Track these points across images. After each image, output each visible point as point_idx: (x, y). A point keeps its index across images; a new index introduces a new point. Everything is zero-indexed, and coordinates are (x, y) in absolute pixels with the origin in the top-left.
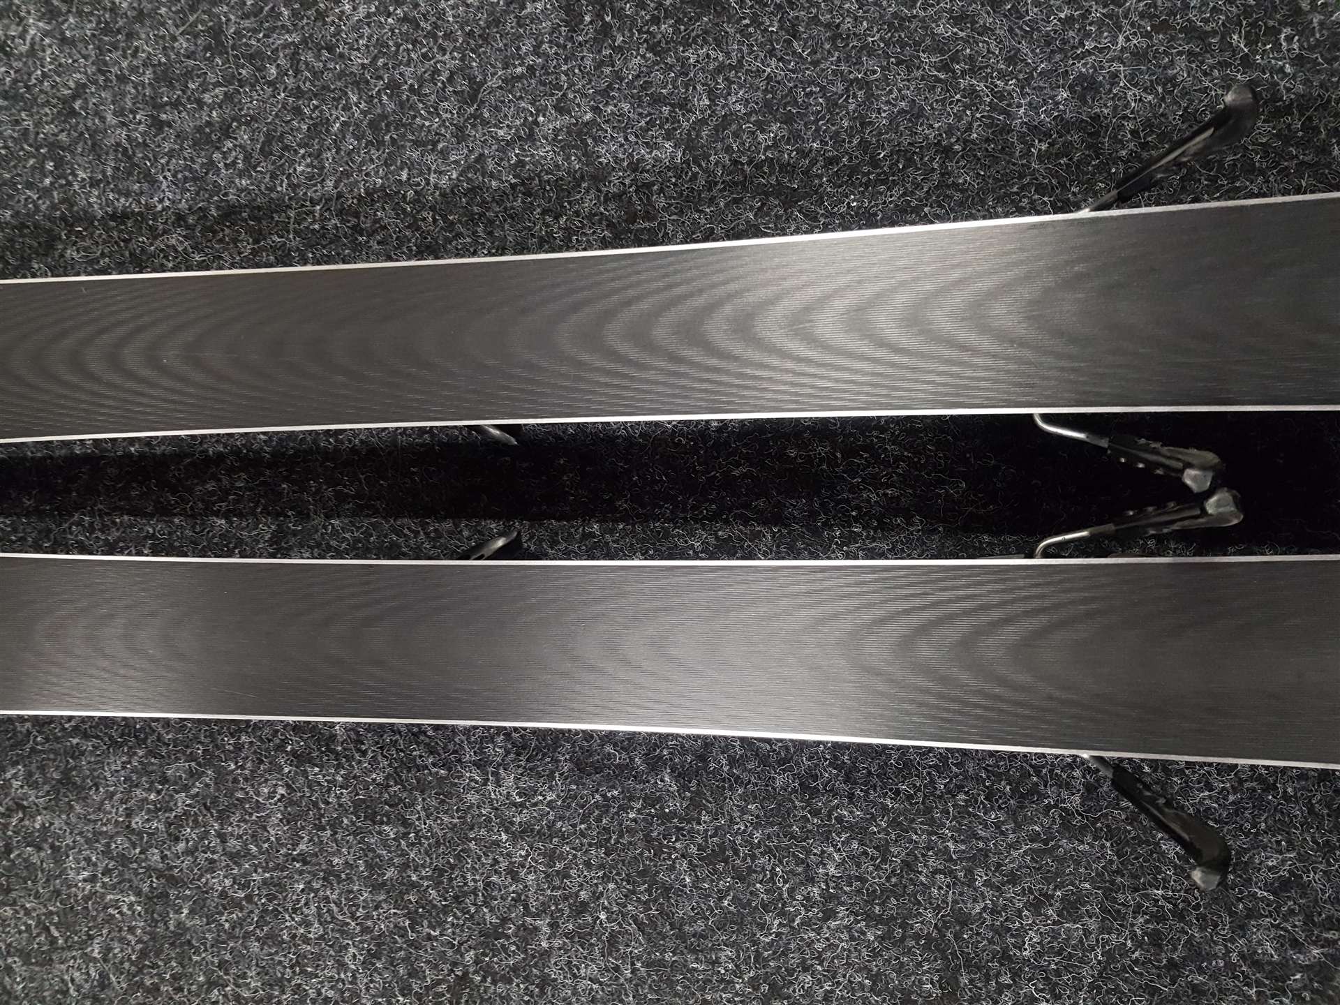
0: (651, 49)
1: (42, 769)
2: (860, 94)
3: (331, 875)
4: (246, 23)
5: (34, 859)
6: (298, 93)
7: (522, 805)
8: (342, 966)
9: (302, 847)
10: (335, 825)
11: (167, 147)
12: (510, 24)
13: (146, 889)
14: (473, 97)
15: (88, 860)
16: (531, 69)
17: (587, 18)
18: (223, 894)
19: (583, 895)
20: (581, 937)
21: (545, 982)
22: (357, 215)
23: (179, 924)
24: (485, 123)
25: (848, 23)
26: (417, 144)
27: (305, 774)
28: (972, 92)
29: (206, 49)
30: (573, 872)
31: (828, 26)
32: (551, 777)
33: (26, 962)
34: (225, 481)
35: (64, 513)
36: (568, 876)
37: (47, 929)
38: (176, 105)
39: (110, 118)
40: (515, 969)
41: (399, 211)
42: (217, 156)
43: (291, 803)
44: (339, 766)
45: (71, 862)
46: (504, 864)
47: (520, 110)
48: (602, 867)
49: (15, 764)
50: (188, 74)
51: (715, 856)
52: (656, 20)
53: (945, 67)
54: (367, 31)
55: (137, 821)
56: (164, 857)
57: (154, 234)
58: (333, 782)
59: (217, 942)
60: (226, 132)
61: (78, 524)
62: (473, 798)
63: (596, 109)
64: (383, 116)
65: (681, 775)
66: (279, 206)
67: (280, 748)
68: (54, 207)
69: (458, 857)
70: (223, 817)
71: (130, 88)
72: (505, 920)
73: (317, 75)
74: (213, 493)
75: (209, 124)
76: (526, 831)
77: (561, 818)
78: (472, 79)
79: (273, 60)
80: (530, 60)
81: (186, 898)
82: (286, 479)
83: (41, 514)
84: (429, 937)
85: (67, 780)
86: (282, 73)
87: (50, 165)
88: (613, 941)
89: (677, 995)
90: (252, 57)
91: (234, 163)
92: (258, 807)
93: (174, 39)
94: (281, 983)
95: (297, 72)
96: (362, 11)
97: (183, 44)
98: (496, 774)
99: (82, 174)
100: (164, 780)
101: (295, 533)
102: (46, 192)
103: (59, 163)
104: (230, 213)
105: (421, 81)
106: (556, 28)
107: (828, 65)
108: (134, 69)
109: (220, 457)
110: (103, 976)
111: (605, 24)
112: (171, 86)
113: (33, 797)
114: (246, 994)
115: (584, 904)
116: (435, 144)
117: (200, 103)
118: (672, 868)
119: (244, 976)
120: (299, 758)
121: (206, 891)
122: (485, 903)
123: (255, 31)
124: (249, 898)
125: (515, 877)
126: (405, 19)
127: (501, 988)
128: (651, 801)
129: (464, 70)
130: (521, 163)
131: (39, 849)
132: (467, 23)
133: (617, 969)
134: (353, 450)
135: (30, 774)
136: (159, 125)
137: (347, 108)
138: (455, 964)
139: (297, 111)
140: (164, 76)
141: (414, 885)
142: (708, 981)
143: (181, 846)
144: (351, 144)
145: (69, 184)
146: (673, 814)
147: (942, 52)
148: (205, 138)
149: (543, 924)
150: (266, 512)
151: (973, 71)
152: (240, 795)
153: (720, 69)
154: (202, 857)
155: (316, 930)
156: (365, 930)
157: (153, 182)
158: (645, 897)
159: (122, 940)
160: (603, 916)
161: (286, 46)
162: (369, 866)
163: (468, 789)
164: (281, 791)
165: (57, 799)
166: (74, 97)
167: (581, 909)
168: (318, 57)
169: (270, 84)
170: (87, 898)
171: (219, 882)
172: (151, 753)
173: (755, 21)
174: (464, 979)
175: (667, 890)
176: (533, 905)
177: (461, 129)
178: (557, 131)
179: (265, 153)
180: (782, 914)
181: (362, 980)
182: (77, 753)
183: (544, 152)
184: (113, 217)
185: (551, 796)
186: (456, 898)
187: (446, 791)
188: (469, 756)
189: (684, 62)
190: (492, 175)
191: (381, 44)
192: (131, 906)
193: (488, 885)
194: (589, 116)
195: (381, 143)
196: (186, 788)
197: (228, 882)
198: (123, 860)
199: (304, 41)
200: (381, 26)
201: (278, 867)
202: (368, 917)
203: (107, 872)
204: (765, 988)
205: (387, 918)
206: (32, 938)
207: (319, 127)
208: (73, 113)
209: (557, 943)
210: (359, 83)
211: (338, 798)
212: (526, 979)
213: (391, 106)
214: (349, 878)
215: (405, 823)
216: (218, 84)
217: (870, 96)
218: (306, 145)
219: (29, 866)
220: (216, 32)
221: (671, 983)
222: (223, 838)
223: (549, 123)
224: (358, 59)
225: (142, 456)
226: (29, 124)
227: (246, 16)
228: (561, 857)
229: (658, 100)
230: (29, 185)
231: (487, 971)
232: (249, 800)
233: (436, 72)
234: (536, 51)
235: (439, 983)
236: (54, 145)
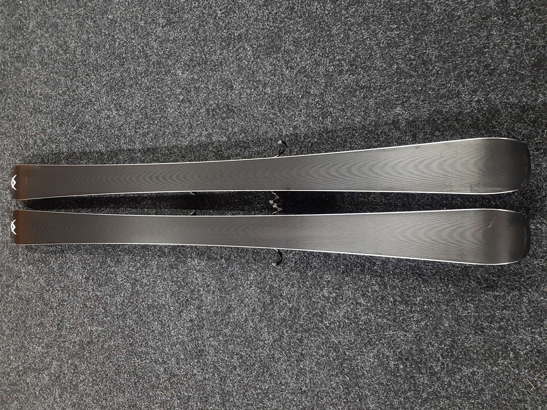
0: (222, 119)
1: (113, 258)
2: (257, 128)
3: (165, 279)
4: (152, 113)
5: (112, 277)
6: (161, 126)
7: (198, 265)
8: (166, 297)
9: (160, 274)
10: (165, 269)
11: (138, 136)
12: (198, 113)
13: (131, 282)
14: (191, 128)
15: (121, 277)
16: (201, 122)
17: (211, 113)
18: (145, 283)
19: (209, 283)
20: (208, 291)
21: (202, 300)
22: (171, 150)
23: (137, 289)
24: (193, 133)
25: (255, 115)
26: (181, 136)
27: (160, 259)
28: (276, 128)
29: (145, 118)
30: (207, 279)
31: (252, 115)
32: (203, 260)
33: (110, 297)
34: (147, 201)
35: (118, 208)
36: (206, 279)
37: (114, 291)
38: (139, 128)
39: (127, 130)
40: (196, 298)
41: (178, 150)
42: (146, 138)
43: (158, 265)
44: (166, 258)
45: (118, 277)
46: (195, 277)
47: (199, 130)
48: (212, 278)
49: (109, 258)
50: (141, 122)
51: (232, 275)
52: (222, 113)
53: (272, 123)
54: (173, 115)
55: (130, 269)
56: (135, 276)
57: (135, 153)
58: (165, 261)
59: (144, 293)
60: (148, 134)
61: (121, 210)
62: (190, 264)
63: (212, 130)
64: (175, 131)
65: (226, 260)
66: (157, 148)
67: (156, 254)
68: (117, 148)
69: (187, 276)
70: (145, 268)
71: (131, 125)
72: (195, 288)
73: (164, 123)
74: (145, 204)
75: (145, 132)
76: (199, 270)
77: (205, 268)
78: (191, 124)
79: (156, 120)
80: (201, 121)
81: (139, 284)
82: (158, 202)
83: (114, 208)
84: (182, 292)
85: (118, 261)
86: (158, 123)
87: (117, 140)
88: (213, 293)
89: (225, 303)
90: (153, 119)
91: (149, 140)
92: (152, 266)
93: (139, 115)
94: (155, 301)
95: (161, 122)
96: (172, 111)
97: (140, 116)
98: (194, 259)
99: (122, 141)
100: (135, 261)
101: (159, 212)
102: (116, 145)
103: (118, 139)
104: (148, 149)
105: (182, 124)
106: (205, 115)
107: (252, 123)
108: (132, 121)
109: (146, 197)
110: (124, 300)
111: (214, 114)
112: (138, 124)
113: (112, 264)
114: (149, 303)
115: (209, 285)
116: (184, 136)
117: (143, 128)
118: (224, 278)
119: (149, 300)
120: (159, 256)
121: (142, 282)
122: (192, 285)
123: (153, 114)
124: (150, 284)
125: (197, 280)
126: (179, 112)
127: (194, 302)
128: (221, 265)
129: (189, 122)
130: (199, 141)
131: (113, 274)
132: (190, 113)
133: (214, 298)
134: (170, 196)
135: (111, 259)
136: (136, 132)
137: (169, 130)
138: (186, 297)
139: (160, 130)
140: (137, 123)
141: (179, 281)
142: (230, 300)
143: (138, 274)
144: (170, 136)
145: (120, 143)
146: (225, 267)
147: (271, 121)
148: (144, 135)
149: (201, 289)
150: (154, 208)
151: (276, 124)
152: (149, 263)
153: (234, 123)
154: (142, 276)
155: (162, 290)
156: (170, 290)
157: (135, 143)
158: (219, 284)
159: (127, 293)
160: (212, 287)
161: (159, 117)
162: (171, 278)
163: (189, 262)
164: (156, 263)
165: (116, 264)
166: (121, 126)
167: (208, 286)
168: (164, 119)
169: (156, 124)
170: (121, 284)
171: (145, 281)
172: (133, 255)
173: (240, 114)
174: (187, 300)
175: (223, 282)
176: (200, 285)
177: (189, 134)
178: (206, 135)
179: (155, 138)
180: (243, 287)
181: (170, 300)
182: (120, 255)
183: (203, 138)
184: (128, 150)
185: (203, 264)
186: (186, 284)
187: (185, 262)
188: (189, 256)
189: (227, 121)
190: (194, 143)
191: (175, 117)
192: (129, 286)
193: (192, 281)
194: (211, 132)
195: (175, 136)
196: (139, 262)
197: (146, 281)
198: (128, 276)
199: (162, 116)
200: (175, 113)
201: (156, 278)
202: (171, 288)
203: (125, 279)
204: (240, 301)
205: (174, 288)
206: (111, 292)
207: (164, 133)
208: (121, 129)
209: (204, 292)
210: (171, 125)
211: (166, 264)
212: (199, 300)
213: (177, 129)
214: (168, 280)
215: (178, 269)
216: (146, 124)
217: (259, 129)
218: (162, 137)
219: (111, 278)
220: (146, 114)
221: (224, 301)
222: (145, 272)
223: (204, 133)
224: (171, 120)
225: (132, 197)
226: (113, 131)
227: (152, 111)
228: (205, 276)
229: (223, 129)
230: (113, 143)
231: (192, 298)
232: (150, 264)
233: (185, 123)
234: (202, 119)
235: (183, 301)
236: (118, 136)
